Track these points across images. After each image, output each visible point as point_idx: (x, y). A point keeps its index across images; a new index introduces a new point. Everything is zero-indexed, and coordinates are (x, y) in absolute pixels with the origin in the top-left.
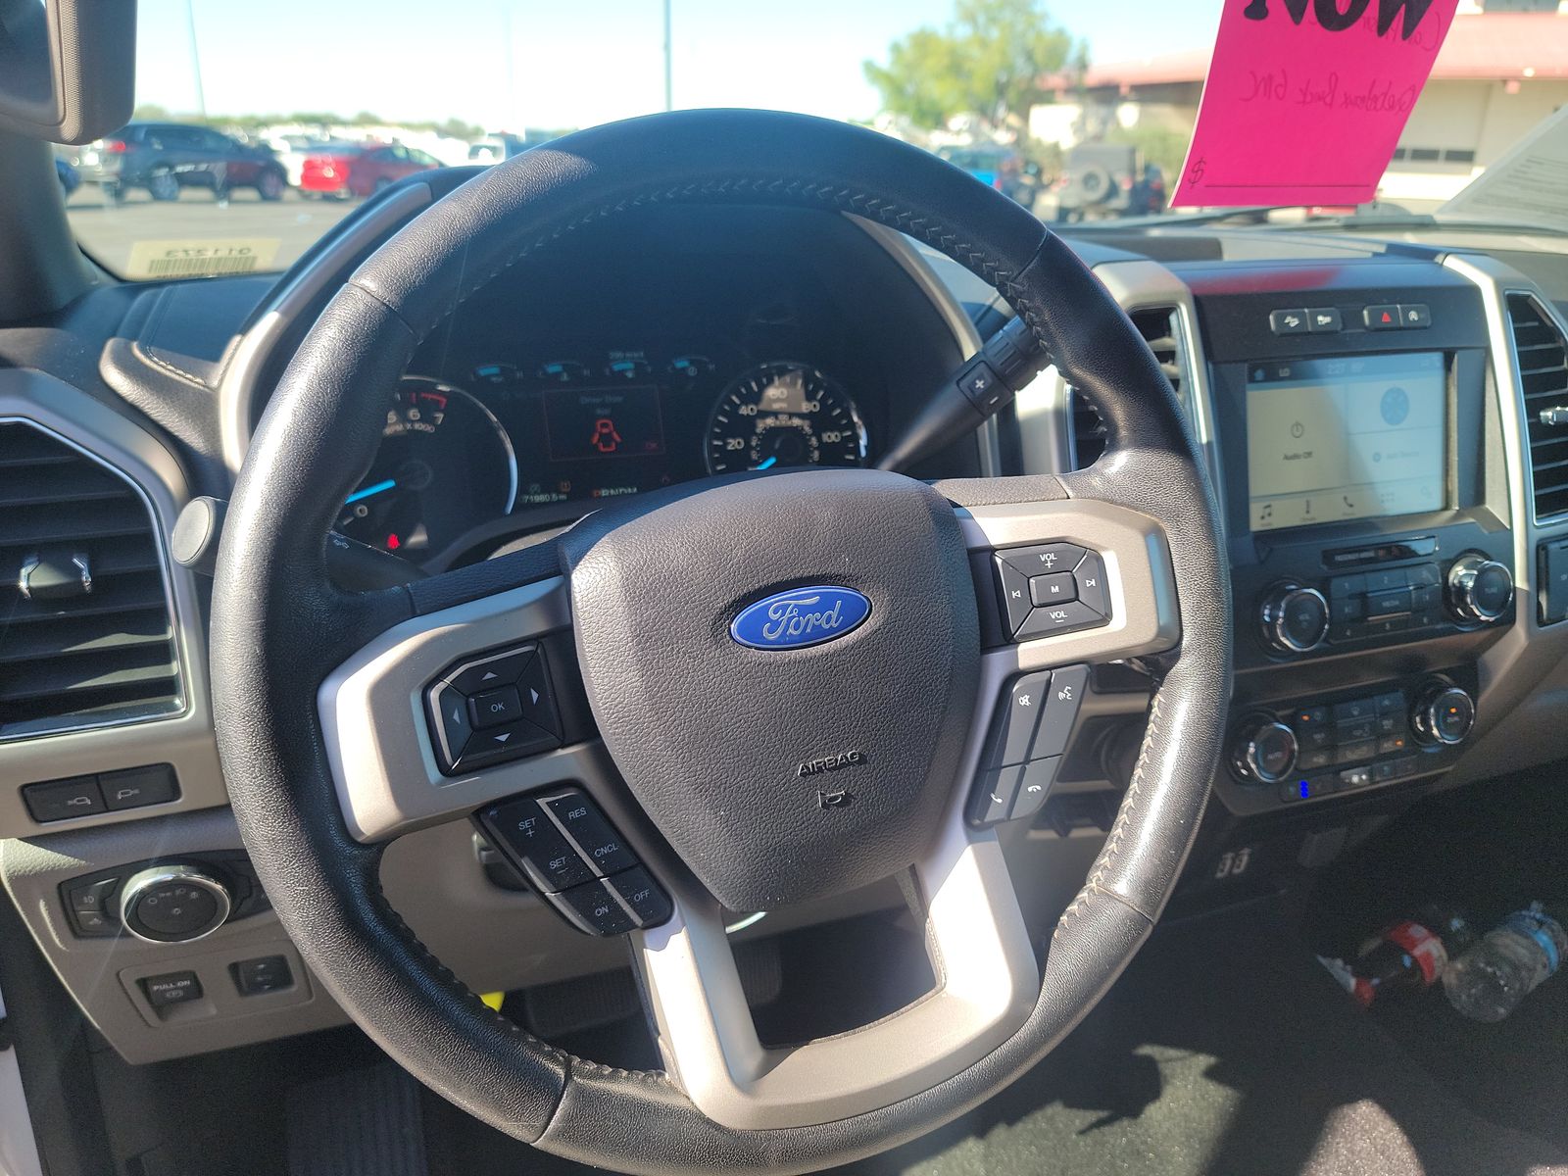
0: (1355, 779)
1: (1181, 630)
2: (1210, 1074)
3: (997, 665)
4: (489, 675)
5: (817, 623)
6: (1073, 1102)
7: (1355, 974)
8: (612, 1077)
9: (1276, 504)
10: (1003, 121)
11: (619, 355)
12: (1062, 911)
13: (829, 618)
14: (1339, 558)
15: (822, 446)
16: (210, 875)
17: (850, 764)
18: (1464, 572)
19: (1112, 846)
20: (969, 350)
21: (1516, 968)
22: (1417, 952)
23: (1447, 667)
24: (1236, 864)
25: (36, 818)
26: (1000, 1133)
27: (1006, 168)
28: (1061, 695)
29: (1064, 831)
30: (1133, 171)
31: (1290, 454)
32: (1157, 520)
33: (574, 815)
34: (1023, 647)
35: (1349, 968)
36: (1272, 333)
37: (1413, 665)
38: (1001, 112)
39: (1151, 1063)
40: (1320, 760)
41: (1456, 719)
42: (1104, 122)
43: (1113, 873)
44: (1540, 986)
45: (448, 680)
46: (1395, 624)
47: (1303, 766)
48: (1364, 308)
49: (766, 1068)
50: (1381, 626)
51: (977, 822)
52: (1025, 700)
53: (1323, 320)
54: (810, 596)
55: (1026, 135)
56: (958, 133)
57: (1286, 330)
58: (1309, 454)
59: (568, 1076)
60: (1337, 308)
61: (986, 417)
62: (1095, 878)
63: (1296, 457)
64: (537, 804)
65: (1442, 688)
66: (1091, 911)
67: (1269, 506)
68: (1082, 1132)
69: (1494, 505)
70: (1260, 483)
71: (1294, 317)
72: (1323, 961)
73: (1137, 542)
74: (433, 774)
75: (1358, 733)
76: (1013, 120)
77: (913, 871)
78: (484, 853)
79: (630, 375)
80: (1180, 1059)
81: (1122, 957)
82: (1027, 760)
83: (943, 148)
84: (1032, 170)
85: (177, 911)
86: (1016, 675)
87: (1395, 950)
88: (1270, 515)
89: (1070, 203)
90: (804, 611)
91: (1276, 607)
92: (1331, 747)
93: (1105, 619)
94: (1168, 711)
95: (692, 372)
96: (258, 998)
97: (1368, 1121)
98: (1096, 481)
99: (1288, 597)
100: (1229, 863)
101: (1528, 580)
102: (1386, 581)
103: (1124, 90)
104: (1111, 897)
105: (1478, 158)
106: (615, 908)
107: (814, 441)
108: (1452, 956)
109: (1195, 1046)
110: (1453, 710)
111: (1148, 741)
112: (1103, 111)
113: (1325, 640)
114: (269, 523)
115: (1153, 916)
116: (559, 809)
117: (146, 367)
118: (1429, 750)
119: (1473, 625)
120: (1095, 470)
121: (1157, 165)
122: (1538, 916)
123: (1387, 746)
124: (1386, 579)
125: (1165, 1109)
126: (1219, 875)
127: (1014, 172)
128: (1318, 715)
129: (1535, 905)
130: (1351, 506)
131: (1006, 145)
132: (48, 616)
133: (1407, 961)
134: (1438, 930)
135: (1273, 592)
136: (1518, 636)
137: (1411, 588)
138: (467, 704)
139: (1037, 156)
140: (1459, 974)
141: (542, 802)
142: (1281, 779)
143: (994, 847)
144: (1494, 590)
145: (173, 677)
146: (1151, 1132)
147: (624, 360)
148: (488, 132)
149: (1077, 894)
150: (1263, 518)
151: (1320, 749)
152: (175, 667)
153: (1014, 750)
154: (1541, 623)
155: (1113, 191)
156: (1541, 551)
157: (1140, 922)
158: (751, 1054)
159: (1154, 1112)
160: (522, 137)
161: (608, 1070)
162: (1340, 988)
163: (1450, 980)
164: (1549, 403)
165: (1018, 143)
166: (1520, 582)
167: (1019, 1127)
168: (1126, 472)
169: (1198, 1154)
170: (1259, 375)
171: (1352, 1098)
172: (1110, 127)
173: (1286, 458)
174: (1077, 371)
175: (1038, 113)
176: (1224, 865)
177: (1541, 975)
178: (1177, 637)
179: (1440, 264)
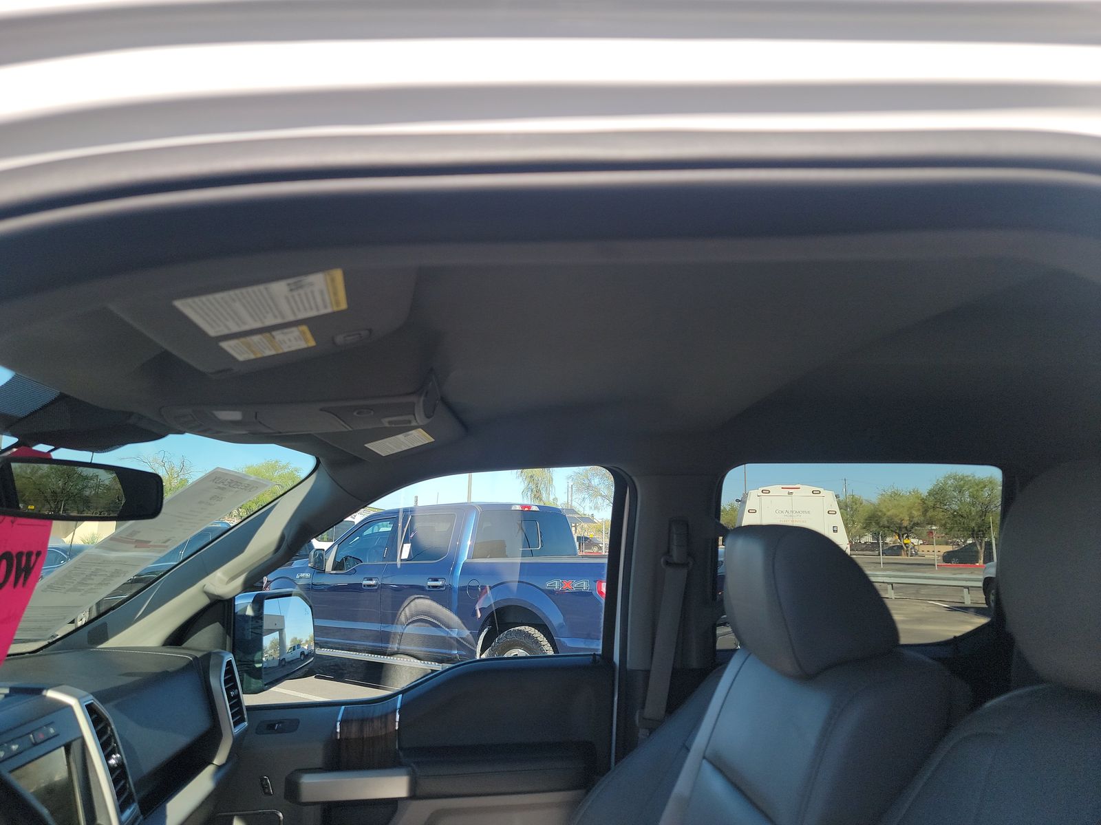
53: (15, 747)
164: (110, 755)
179: (45, 696)
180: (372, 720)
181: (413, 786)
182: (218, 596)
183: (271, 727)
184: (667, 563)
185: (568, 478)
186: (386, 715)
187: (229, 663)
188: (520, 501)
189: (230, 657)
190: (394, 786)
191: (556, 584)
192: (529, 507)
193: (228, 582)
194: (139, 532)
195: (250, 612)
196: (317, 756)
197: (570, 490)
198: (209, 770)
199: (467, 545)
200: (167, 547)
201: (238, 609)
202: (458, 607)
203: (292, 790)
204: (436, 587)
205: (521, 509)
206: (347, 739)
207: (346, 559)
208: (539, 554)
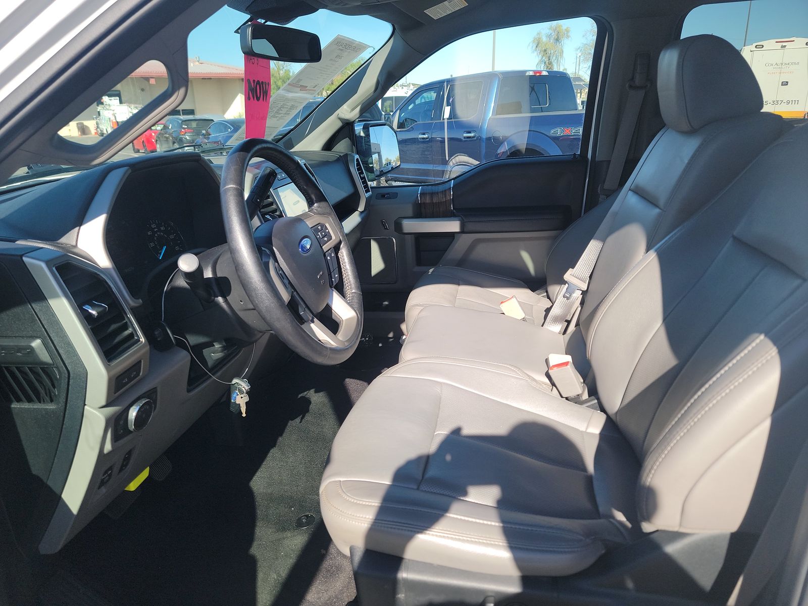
16: (149, 399)
17: (323, 274)
19: (347, 285)
25: (115, 391)
28: (333, 255)
32: (327, 216)
34: (323, 247)
43: (351, 289)
51: (332, 286)
52: (329, 258)
62: (348, 292)
82: (334, 270)
85: (144, 416)
86: (325, 253)
93: (332, 238)
94: (342, 255)
98: (315, 211)
104: (354, 293)
107: (169, 239)
111: (341, 263)
120: (313, 209)
145: (131, 333)
152: (134, 327)
168: (319, 207)
180: (437, 193)
181: (462, 226)
182: (347, 120)
183: (383, 196)
184: (631, 87)
185: (577, 50)
186: (445, 191)
187: (357, 159)
188: (535, 69)
189: (357, 157)
190: (453, 226)
191: (559, 132)
192: (540, 72)
193: (351, 112)
194: (302, 80)
195: (362, 134)
196: (410, 211)
197: (578, 59)
198: (357, 213)
199: (491, 106)
200: (315, 91)
201: (357, 132)
202: (486, 152)
203: (398, 227)
204: (470, 137)
205: (533, 74)
206: (424, 203)
207: (406, 120)
208: (548, 110)
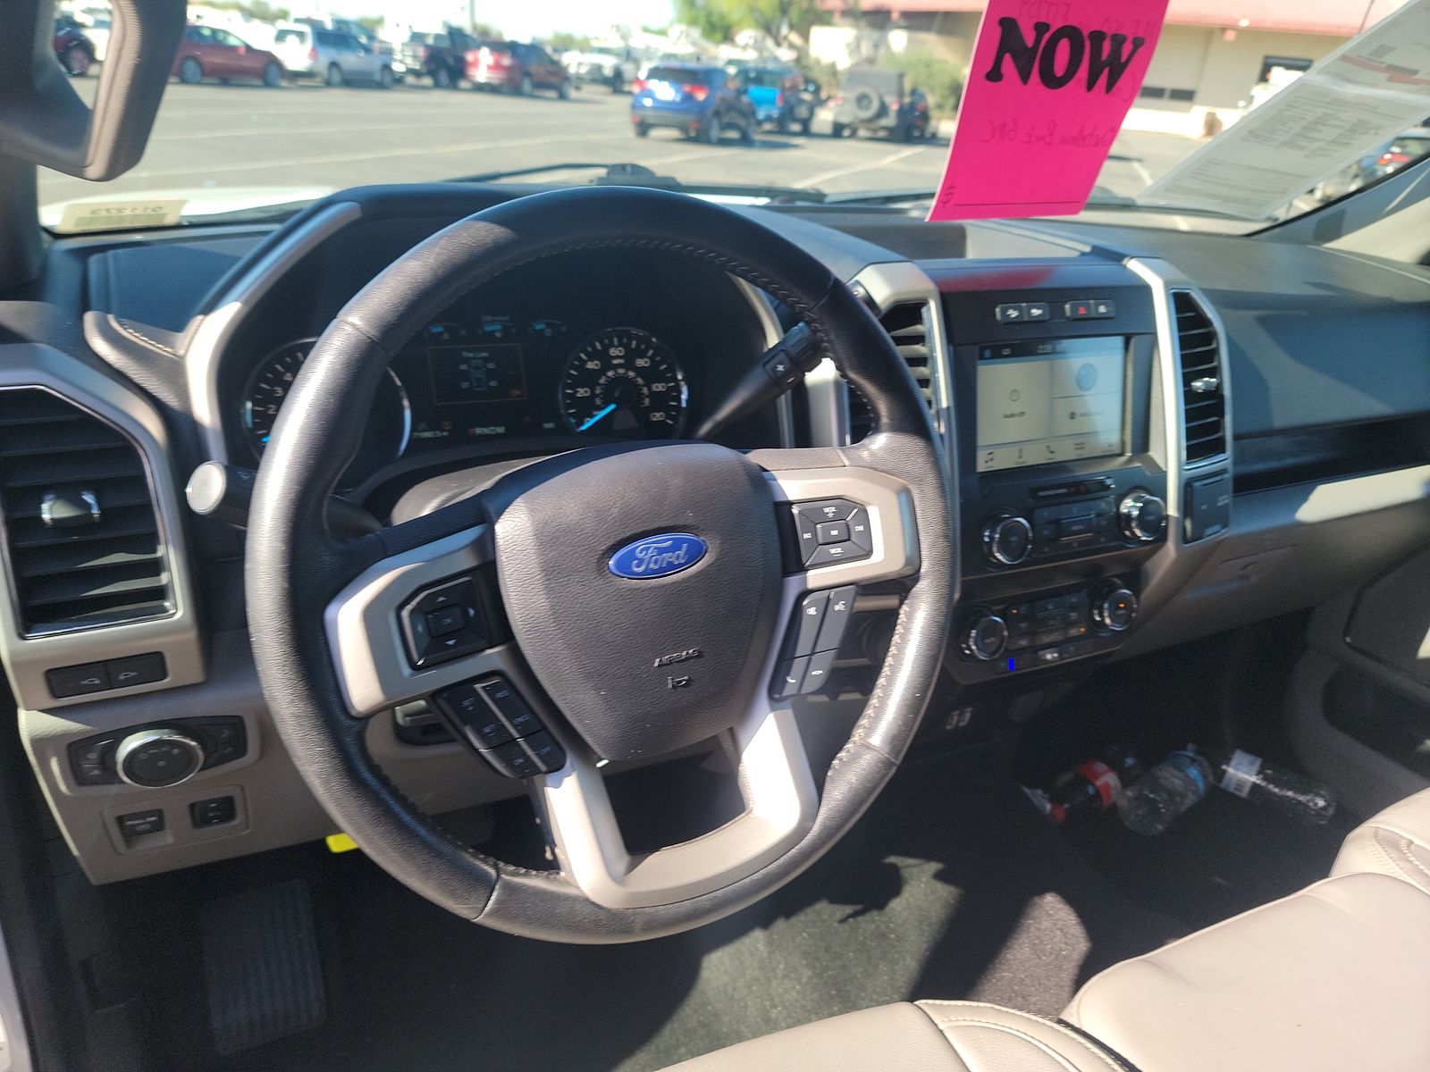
0: (1049, 657)
1: (921, 561)
2: (939, 876)
3: (793, 585)
4: (441, 599)
5: (670, 560)
6: (835, 899)
7: (1051, 801)
8: (525, 875)
9: (997, 451)
10: (785, 38)
11: (489, 318)
12: (833, 758)
13: (678, 557)
14: (1041, 494)
15: (652, 394)
16: (186, 736)
17: (692, 658)
18: (1132, 504)
19: (869, 711)
20: (773, 338)
21: (1172, 794)
22: (1099, 783)
23: (1118, 572)
24: (961, 719)
25: (55, 694)
26: (780, 924)
27: (788, 84)
28: (837, 608)
29: (834, 696)
30: (901, 94)
31: (1009, 413)
32: (904, 482)
33: (499, 695)
34: (810, 573)
35: (1047, 796)
36: (998, 322)
37: (1095, 571)
38: (784, 30)
39: (895, 869)
40: (1024, 643)
41: (1123, 612)
42: (876, 46)
43: (870, 730)
44: (1190, 809)
45: (414, 603)
46: (1081, 543)
47: (1012, 647)
48: (1066, 302)
49: (632, 867)
50: (1069, 545)
51: (777, 696)
52: (812, 611)
53: (1036, 312)
54: (665, 541)
55: (807, 53)
56: (745, 47)
57: (1009, 320)
58: (1022, 414)
59: (498, 875)
60: (1048, 302)
61: (783, 392)
62: (858, 734)
63: (1012, 415)
64: (474, 689)
65: (1114, 588)
66: (855, 757)
67: (991, 453)
68: (843, 921)
69: (1154, 453)
70: (984, 436)
71: (1015, 310)
72: (1027, 790)
73: (892, 499)
74: (406, 670)
75: (1052, 622)
76: (795, 38)
77: (732, 732)
78: (408, 718)
79: (498, 335)
80: (915, 866)
81: (874, 788)
82: (813, 653)
83: (731, 62)
84: (811, 88)
85: (162, 763)
86: (805, 593)
87: (1083, 781)
88: (992, 460)
89: (845, 119)
90: (661, 551)
91: (994, 531)
92: (1032, 634)
93: (868, 554)
94: (910, 617)
95: (548, 332)
96: (208, 830)
97: (1052, 908)
98: (865, 454)
99: (1003, 523)
100: (956, 718)
101: (1179, 509)
102: (1075, 511)
103: (895, 16)
104: (868, 747)
105: (1198, 97)
106: (528, 759)
107: (645, 390)
108: (1125, 785)
109: (928, 856)
110: (1122, 605)
111: (896, 639)
112: (875, 34)
113: (1029, 556)
114: (292, 496)
115: (896, 759)
116: (491, 691)
117: (124, 338)
118: (1103, 635)
119: (1135, 543)
120: (864, 446)
121: (923, 89)
122: (1191, 754)
123: (1073, 632)
124: (1075, 509)
125: (904, 902)
126: (949, 727)
127: (794, 88)
128: (1023, 609)
129: (1190, 746)
130: (1052, 452)
131: (789, 61)
132: (64, 540)
133: (1091, 790)
134: (1115, 766)
135: (992, 520)
136: (1171, 549)
137: (1093, 516)
138: (427, 620)
139: (815, 74)
140: (1130, 799)
141: (478, 686)
142: (996, 656)
143: (788, 713)
144: (1151, 518)
145: (162, 586)
146: (893, 920)
147: (493, 323)
148: (293, 15)
149: (844, 745)
150: (987, 462)
151: (1023, 635)
152: (164, 578)
153: (803, 646)
154: (1186, 541)
155: (883, 110)
156: (1187, 487)
157: (888, 764)
158: (621, 860)
159: (896, 905)
160: (329, 26)
161: (523, 871)
162: (1037, 811)
163: (1123, 803)
164: (1200, 375)
165: (798, 61)
166: (1172, 510)
167: (794, 920)
168: (886, 448)
169: (927, 934)
170: (987, 353)
171: (1041, 892)
172: (882, 51)
173: (1006, 416)
174: (852, 375)
175: (816, 32)
176: (952, 719)
177: (1191, 799)
178: (918, 566)
179: (1125, 267)
194: (1392, 48)
